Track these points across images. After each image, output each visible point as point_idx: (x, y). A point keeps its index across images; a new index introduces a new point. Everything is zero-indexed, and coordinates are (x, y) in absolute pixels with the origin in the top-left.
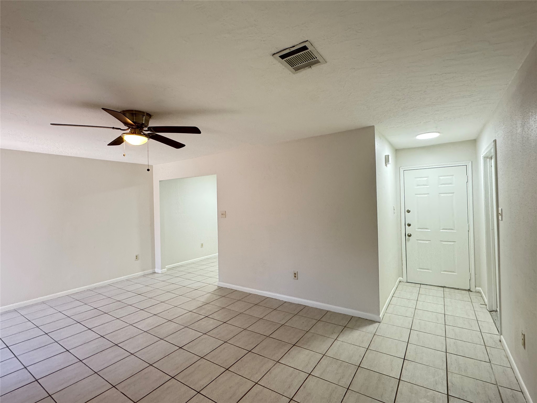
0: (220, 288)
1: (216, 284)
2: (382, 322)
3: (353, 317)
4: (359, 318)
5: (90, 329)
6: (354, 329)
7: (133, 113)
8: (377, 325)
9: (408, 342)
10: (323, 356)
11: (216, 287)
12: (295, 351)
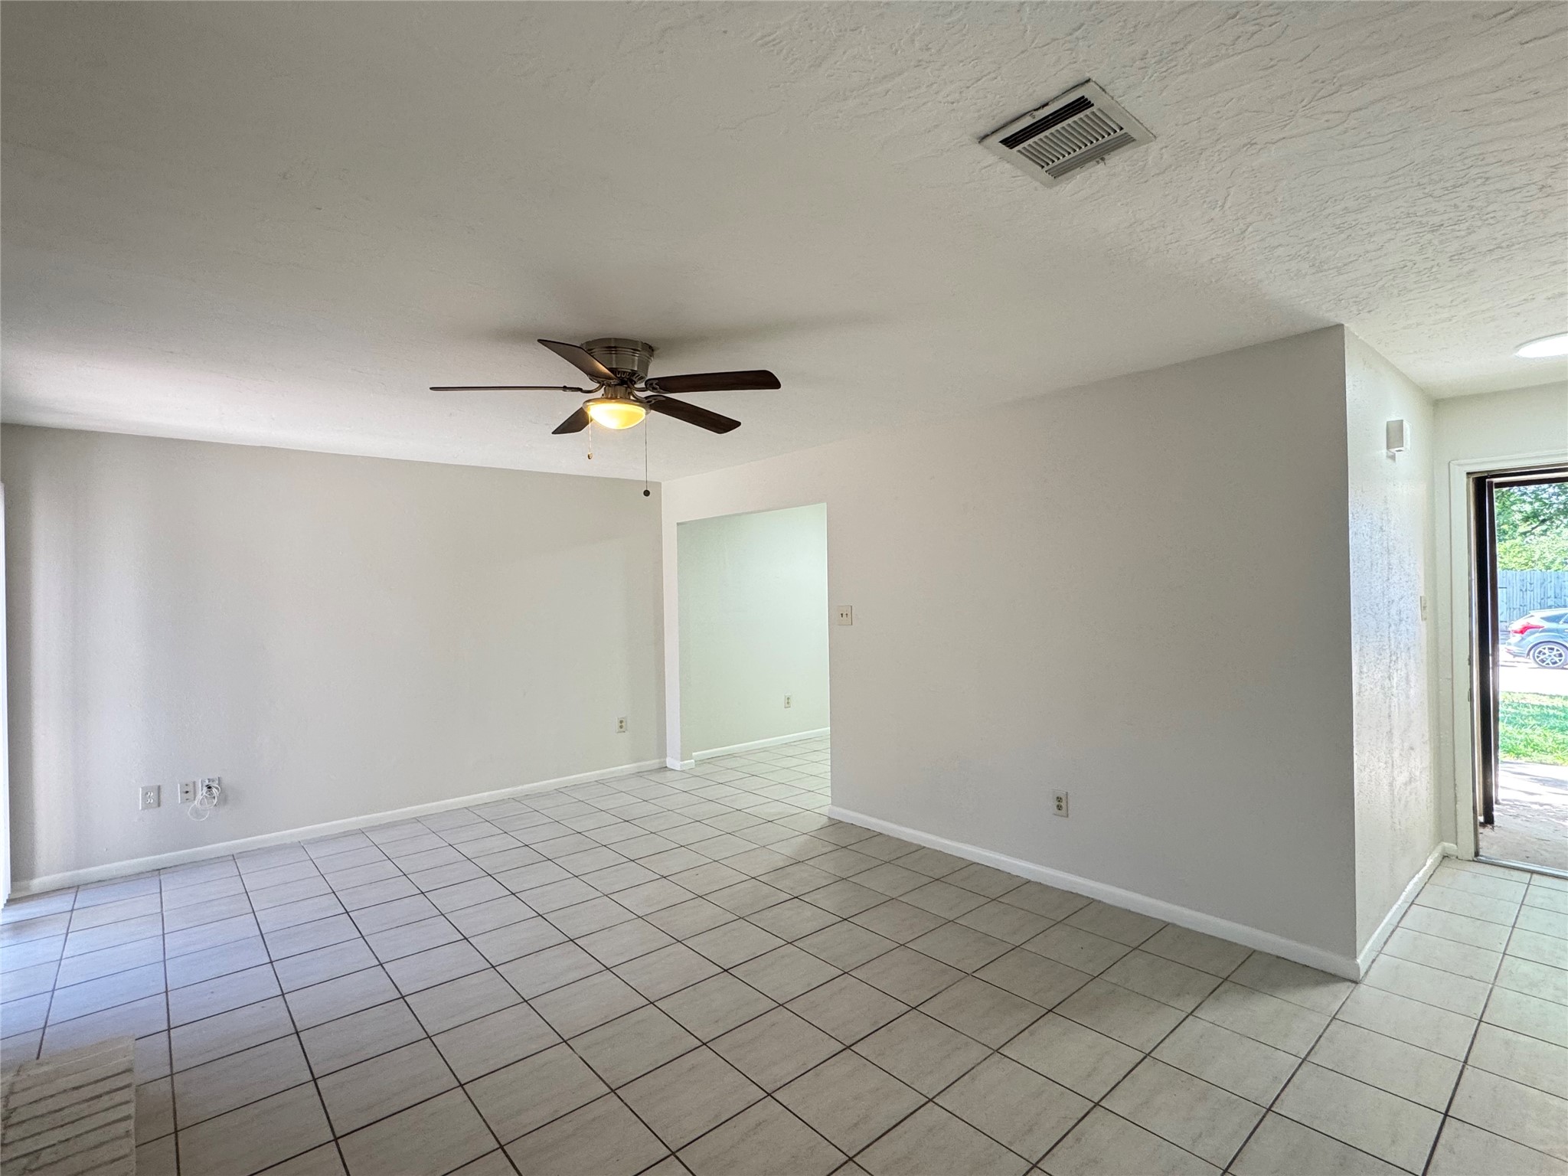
0: (835, 824)
1: (825, 810)
2: (1366, 981)
3: (1255, 951)
4: (1278, 957)
5: (513, 894)
6: (1257, 991)
7: (611, 346)
8: (1343, 989)
9: (1465, 1062)
10: (1145, 1058)
11: (824, 821)
12: (1050, 1028)
